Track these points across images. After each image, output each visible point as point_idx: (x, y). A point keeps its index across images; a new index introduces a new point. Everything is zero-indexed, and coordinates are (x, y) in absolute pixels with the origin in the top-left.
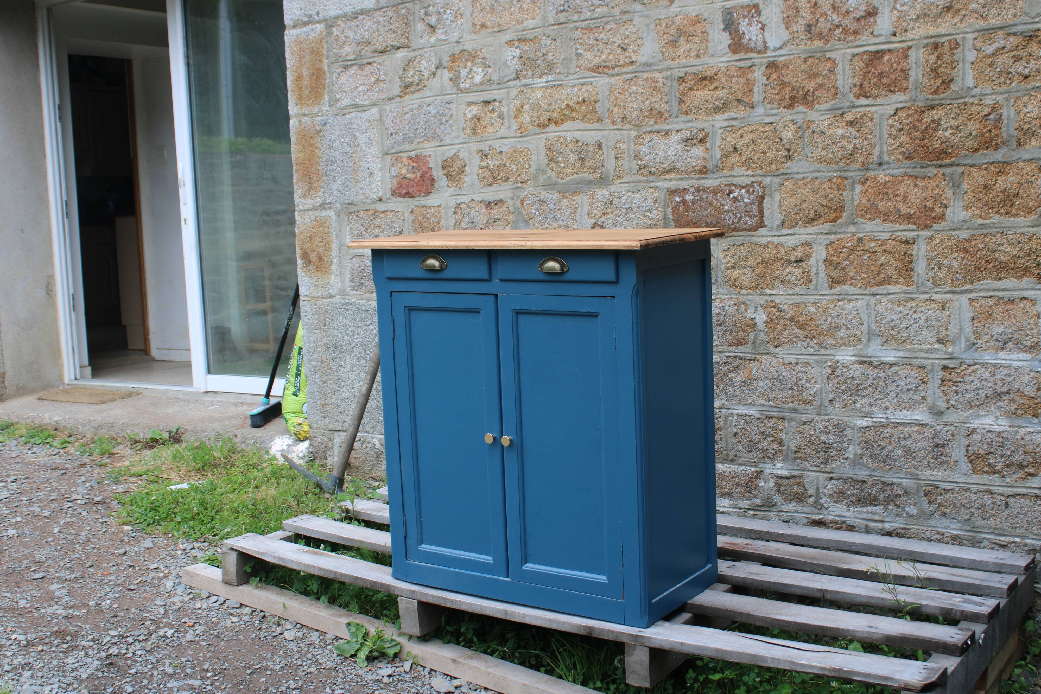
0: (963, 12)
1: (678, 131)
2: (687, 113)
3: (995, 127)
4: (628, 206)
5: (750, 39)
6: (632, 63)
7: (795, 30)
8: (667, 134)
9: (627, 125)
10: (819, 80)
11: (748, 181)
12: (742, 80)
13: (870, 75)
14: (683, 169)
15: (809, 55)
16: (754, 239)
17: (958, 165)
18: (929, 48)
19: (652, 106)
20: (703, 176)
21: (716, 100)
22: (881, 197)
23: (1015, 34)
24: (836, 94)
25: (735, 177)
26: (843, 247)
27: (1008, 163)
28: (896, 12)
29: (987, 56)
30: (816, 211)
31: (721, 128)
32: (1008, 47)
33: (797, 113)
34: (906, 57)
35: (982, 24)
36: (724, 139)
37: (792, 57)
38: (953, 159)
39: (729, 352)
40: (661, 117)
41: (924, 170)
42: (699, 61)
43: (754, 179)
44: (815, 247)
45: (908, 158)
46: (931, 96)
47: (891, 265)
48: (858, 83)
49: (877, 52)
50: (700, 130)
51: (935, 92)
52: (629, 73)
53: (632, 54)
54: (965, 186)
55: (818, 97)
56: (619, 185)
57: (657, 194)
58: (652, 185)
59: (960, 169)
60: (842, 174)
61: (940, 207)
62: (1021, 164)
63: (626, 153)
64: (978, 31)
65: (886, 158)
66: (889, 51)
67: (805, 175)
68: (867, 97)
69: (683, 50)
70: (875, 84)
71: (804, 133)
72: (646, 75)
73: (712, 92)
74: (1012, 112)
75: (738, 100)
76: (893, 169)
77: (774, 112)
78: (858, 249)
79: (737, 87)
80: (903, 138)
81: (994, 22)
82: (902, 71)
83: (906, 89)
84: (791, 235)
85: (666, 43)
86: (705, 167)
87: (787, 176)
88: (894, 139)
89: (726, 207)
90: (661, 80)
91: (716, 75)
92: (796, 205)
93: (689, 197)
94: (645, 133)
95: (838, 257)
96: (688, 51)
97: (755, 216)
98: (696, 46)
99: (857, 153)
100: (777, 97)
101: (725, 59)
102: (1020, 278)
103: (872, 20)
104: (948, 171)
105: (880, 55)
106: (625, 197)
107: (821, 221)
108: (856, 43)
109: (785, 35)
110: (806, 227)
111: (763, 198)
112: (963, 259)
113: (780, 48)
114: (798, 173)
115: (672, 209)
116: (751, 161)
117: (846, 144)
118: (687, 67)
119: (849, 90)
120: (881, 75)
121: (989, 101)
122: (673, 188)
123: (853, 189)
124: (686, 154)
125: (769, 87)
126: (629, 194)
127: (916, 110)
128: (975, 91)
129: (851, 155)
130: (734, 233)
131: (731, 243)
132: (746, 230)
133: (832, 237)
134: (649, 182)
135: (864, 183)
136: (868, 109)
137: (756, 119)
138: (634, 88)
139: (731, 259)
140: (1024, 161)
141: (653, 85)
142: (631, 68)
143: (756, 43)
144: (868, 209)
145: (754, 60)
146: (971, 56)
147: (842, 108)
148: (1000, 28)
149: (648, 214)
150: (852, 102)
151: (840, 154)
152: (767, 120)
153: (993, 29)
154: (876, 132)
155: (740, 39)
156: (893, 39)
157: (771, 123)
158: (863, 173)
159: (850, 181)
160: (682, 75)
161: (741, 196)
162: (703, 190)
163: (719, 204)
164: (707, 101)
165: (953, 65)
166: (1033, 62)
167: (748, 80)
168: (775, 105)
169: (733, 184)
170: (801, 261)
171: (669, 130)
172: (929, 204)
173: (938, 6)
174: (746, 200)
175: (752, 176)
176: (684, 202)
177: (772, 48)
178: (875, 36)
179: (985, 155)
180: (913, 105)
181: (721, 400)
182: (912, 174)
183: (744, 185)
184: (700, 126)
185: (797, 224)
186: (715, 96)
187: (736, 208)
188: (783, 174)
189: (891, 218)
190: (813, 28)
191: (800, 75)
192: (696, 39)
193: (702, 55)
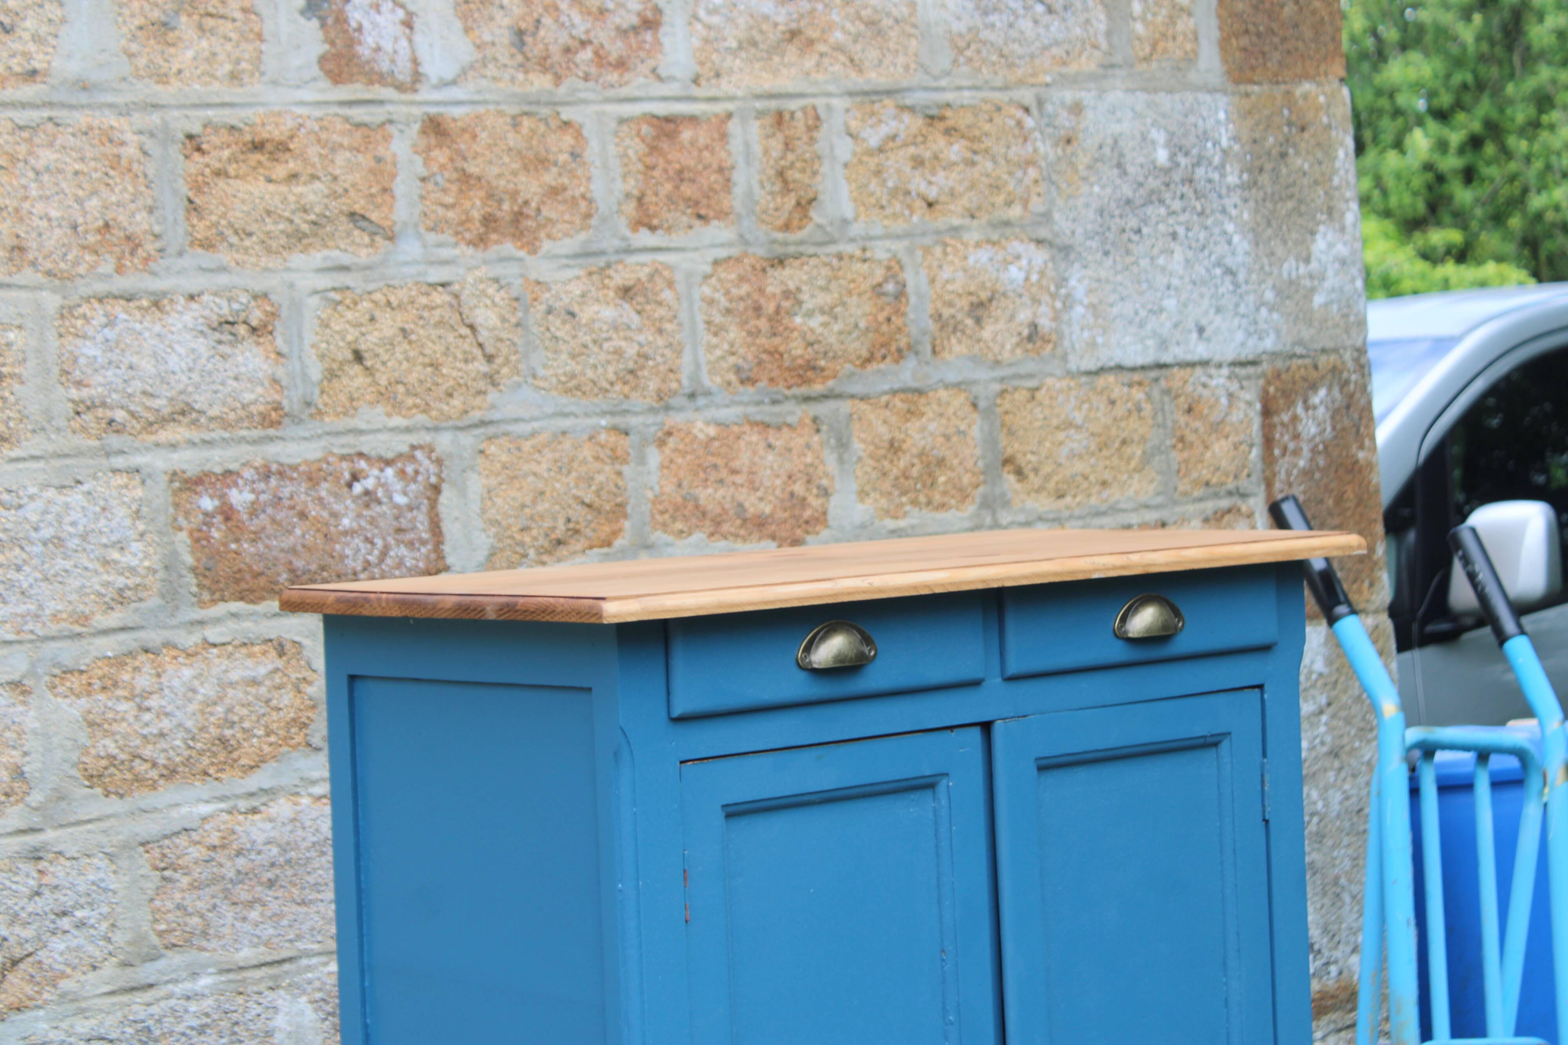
0: (822, 48)
1: (192, 297)
2: (207, 245)
3: (897, 312)
4: (47, 533)
5: (378, 49)
6: (32, 74)
7: (487, 37)
8: (156, 304)
9: (28, 271)
10: (550, 178)
11: (400, 444)
12: (365, 160)
13: (656, 173)
14: (214, 412)
15: (526, 108)
17: (839, 396)
18: (769, 120)
19: (109, 216)
20: (271, 432)
21: (293, 212)
22: (702, 475)
23: (911, 109)
24: (588, 216)
25: (361, 432)
27: (920, 392)
28: (699, 27)
29: (870, 153)
30: (569, 520)
31: (316, 292)
32: (902, 136)
33: (502, 260)
34: (724, 136)
35: (856, 81)
36: (325, 325)
37: (481, 109)
38: (831, 383)
40: (133, 253)
41: (776, 409)
42: (234, 94)
43: (413, 439)
45: (748, 380)
46: (780, 236)
48: (636, 192)
49: (668, 119)
50: (255, 297)
51: (787, 227)
52: (24, 106)
53: (32, 47)
54: (858, 447)
55: (549, 220)
56: (11, 467)
57: (139, 492)
58: (119, 462)
59: (846, 406)
60: (618, 420)
61: (817, 496)
62: (943, 394)
63: (31, 363)
64: (851, 94)
65: (707, 381)
66: (693, 119)
67: (536, 425)
68: (653, 228)
69: (190, 54)
70: (669, 197)
71: (526, 312)
72: (82, 119)
73: (283, 189)
74: (923, 280)
75: (352, 215)
76: (718, 406)
77: (445, 253)
79: (350, 178)
80: (734, 333)
81: (876, 78)
82: (721, 170)
83: (727, 214)
85: (141, 28)
86: (278, 407)
87: (491, 430)
88: (716, 334)
89: (346, 522)
90: (129, 137)
91: (291, 137)
92: (523, 506)
93: (240, 498)
94: (88, 300)
96: (207, 60)
97: (423, 543)
98: (229, 47)
99: (643, 367)
100: (451, 214)
101: (308, 95)
103: (648, 36)
104: (821, 409)
105: (671, 126)
106: (39, 504)
107: (578, 545)
108: (625, 91)
109: (465, 52)
110: (543, 563)
111: (437, 489)
113: (454, 82)
114: (517, 420)
115: (191, 534)
116: (401, 389)
117: (623, 344)
118: (209, 106)
119: (615, 208)
120: (680, 176)
121: (881, 251)
122: (192, 471)
123: (642, 460)
124: (220, 365)
125: (430, 186)
126: (51, 493)
127: (754, 268)
128: (856, 229)
129: (632, 372)
134: (108, 455)
135: (661, 443)
136: (661, 257)
137: (406, 270)
138: (46, 157)
140: (947, 387)
141: (109, 149)
142: (28, 91)
143: (393, 61)
144: (677, 509)
145: (390, 108)
146: (844, 149)
147: (603, 253)
148: (889, 93)
149: (115, 555)
150: (624, 239)
151: (611, 369)
152: (436, 275)
153: (876, 93)
154: (683, 316)
155: (351, 43)
156: (695, 91)
157: (443, 285)
158: (660, 418)
159: (633, 438)
160: (196, 129)
161: (384, 485)
162: (281, 474)
163: (325, 514)
164: (269, 213)
165: (812, 164)
166: (941, 174)
167: (379, 160)
168: (448, 237)
169: (361, 455)
171: (164, 294)
172: (799, 488)
173: (776, 25)
174: (400, 499)
175: (408, 430)
176: (227, 513)
177: (434, 81)
178: (660, 79)
179: (883, 373)
180: (745, 254)
182: (759, 418)
183: (390, 455)
184: (258, 286)
185: (525, 556)
186: (292, 198)
187: (373, 521)
188: (483, 423)
189: (726, 527)
190: (528, 39)
191: (507, 159)
192: (226, 27)
193: (246, 78)
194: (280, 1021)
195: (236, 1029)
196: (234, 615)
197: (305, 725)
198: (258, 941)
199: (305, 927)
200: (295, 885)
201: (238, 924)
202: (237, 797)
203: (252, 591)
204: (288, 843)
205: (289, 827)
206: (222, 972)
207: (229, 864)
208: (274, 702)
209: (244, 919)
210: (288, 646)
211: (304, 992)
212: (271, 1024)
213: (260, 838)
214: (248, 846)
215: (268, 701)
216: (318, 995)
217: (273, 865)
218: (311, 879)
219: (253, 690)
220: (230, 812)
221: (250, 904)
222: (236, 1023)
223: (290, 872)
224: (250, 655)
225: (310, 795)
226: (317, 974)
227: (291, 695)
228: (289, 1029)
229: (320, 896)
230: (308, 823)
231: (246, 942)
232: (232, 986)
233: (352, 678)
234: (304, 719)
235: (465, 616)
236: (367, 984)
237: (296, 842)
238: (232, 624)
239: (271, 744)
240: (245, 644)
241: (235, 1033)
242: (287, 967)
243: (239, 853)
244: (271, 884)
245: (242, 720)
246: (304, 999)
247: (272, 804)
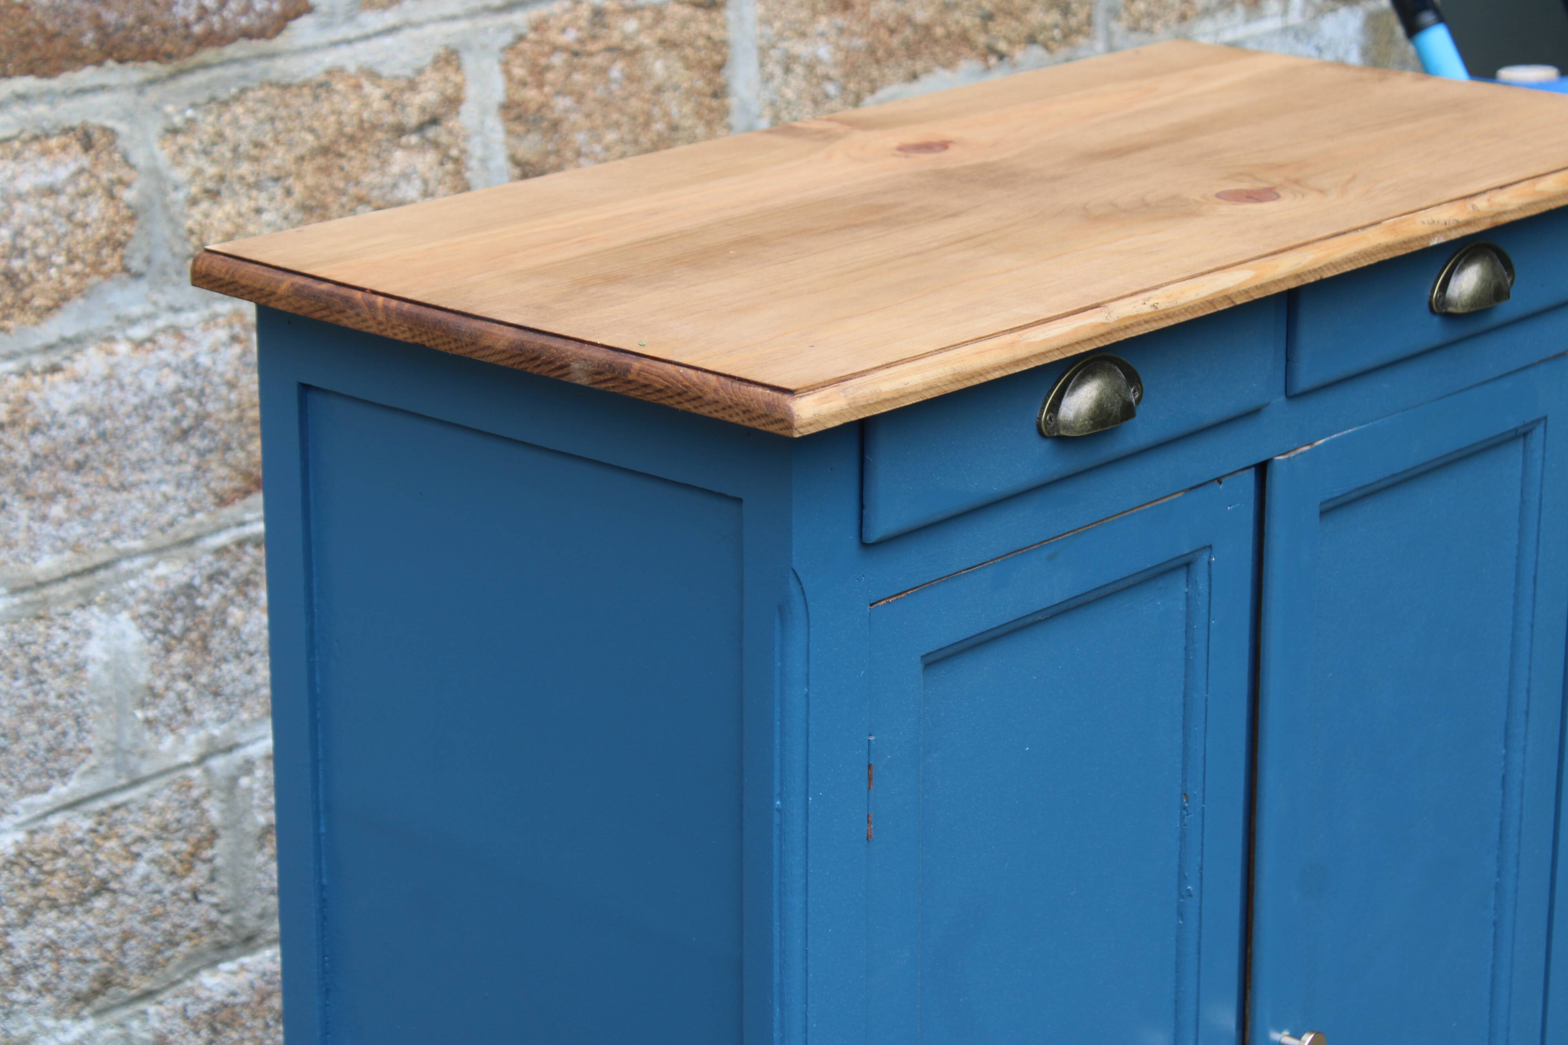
16: (282, 68)
26: (556, 48)
39: (219, 529)
44: (469, 61)
47: (676, 88)
78: (592, 47)
84: (392, 30)
95: (540, 85)
102: (949, 65)
112: (841, 31)
130: (208, 54)
131: (201, 98)
132: (248, 34)
133: (520, 18)
139: (203, 163)
170: (434, 121)
181: (202, 724)
194: (95, 649)
195: (36, 666)
196: (23, 98)
197: (121, 244)
198: (62, 545)
199: (125, 521)
200: (110, 464)
201: (35, 526)
202: (31, 352)
203: (45, 60)
204: (102, 410)
205: (102, 388)
206: (14, 592)
207: (22, 446)
208: (79, 216)
209: (44, 518)
210: (96, 135)
211: (126, 606)
212: (82, 654)
213: (62, 406)
214: (48, 419)
215: (70, 217)
216: (144, 609)
217: (81, 441)
218: (133, 456)
219: (49, 202)
220: (21, 374)
221: (50, 498)
222: (37, 659)
223: (103, 448)
224: (46, 152)
225: (129, 340)
226: (142, 580)
227: (102, 203)
228: (106, 657)
229: (144, 477)
230: (127, 380)
231: (46, 547)
232: (30, 610)
233: (305, 388)
234: (119, 236)
235: (530, 368)
236: (323, 830)
237: (112, 408)
238: (19, 111)
239: (75, 275)
240: (36, 138)
241: (33, 672)
242: (102, 575)
243: (36, 429)
244: (79, 467)
245: (35, 244)
246: (124, 616)
247: (78, 356)
